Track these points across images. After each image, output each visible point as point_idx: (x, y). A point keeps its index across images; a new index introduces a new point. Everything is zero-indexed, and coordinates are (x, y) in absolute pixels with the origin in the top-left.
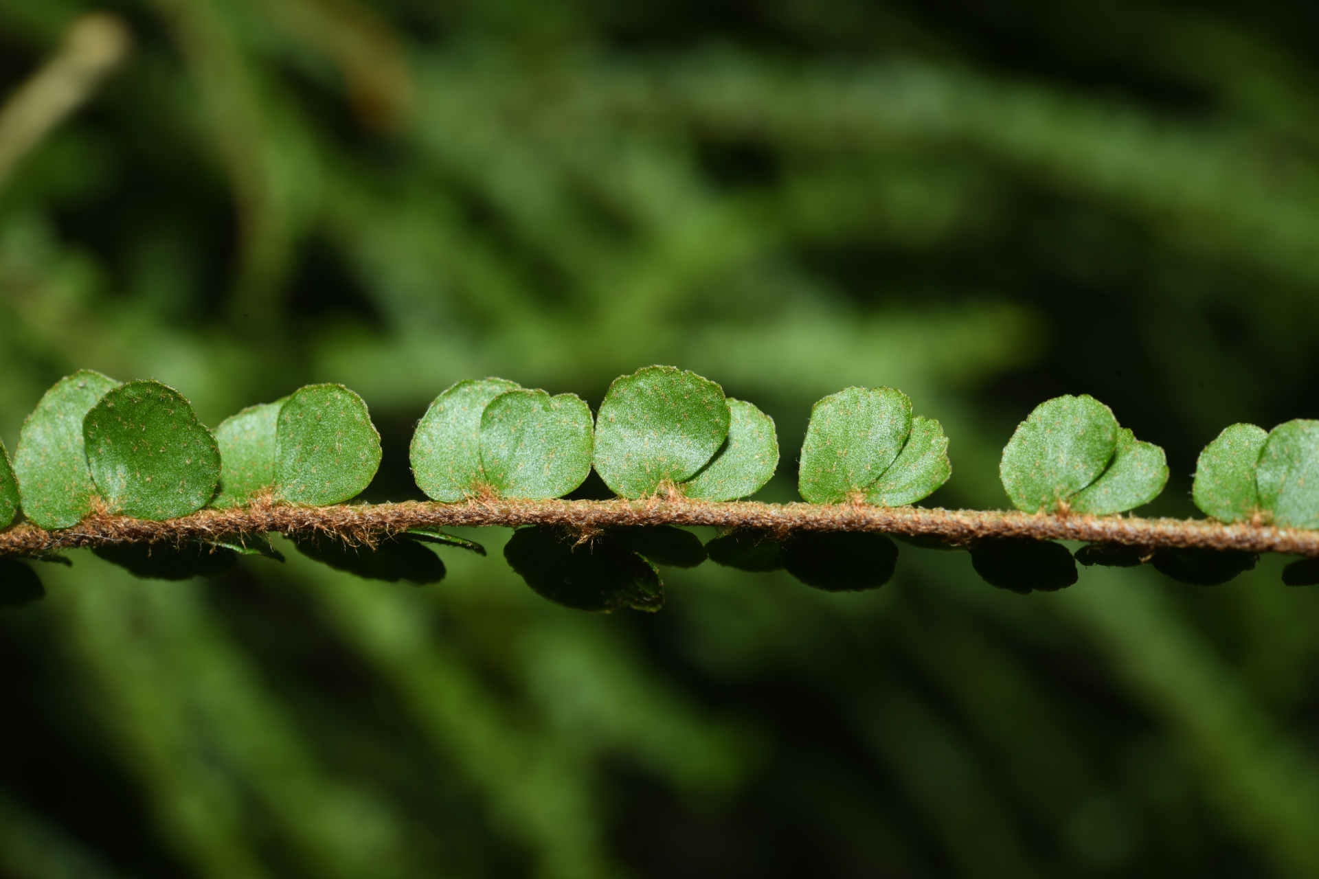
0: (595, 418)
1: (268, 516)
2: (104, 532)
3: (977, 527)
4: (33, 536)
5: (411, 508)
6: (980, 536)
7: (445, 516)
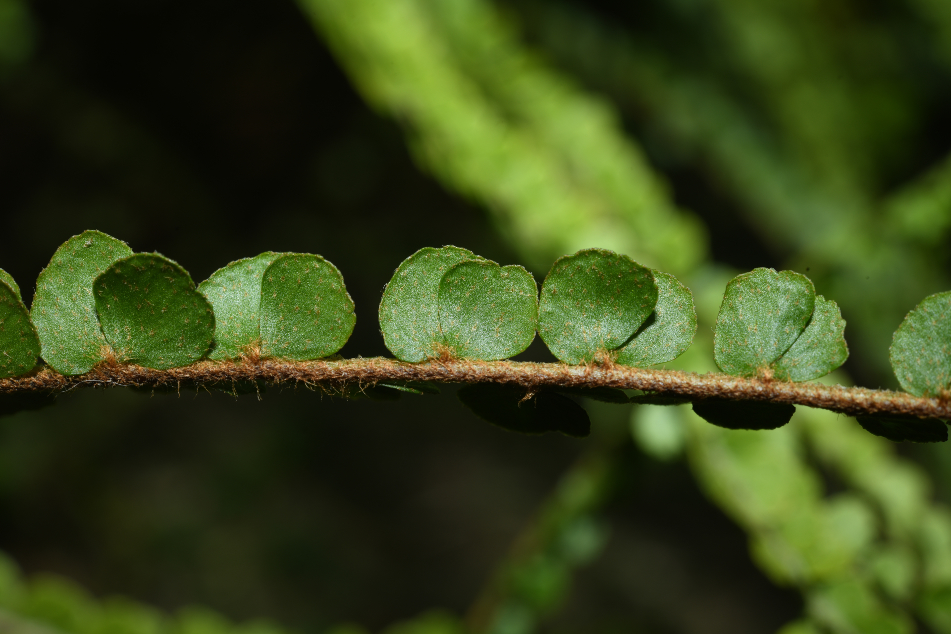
0: (540, 289)
1: (257, 368)
2: (114, 378)
3: (869, 406)
4: (52, 379)
5: (380, 365)
6: (871, 413)
7: (410, 375)
